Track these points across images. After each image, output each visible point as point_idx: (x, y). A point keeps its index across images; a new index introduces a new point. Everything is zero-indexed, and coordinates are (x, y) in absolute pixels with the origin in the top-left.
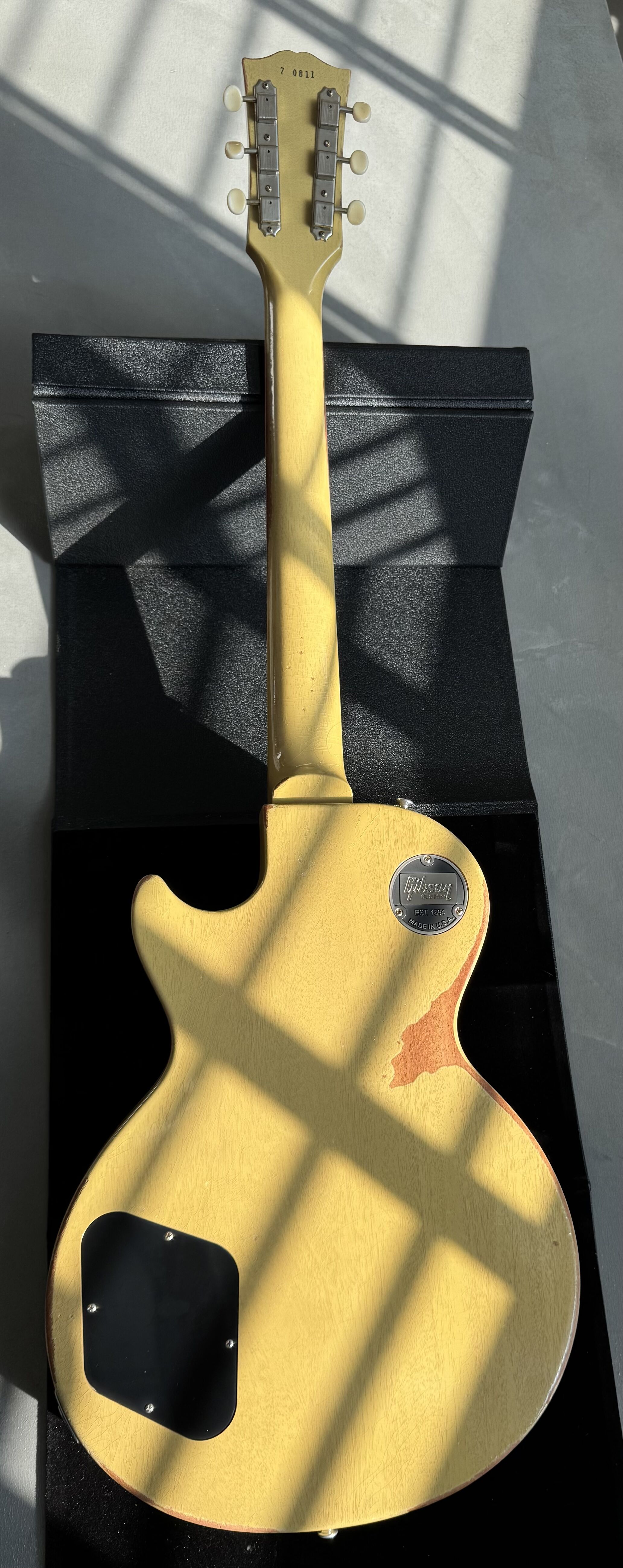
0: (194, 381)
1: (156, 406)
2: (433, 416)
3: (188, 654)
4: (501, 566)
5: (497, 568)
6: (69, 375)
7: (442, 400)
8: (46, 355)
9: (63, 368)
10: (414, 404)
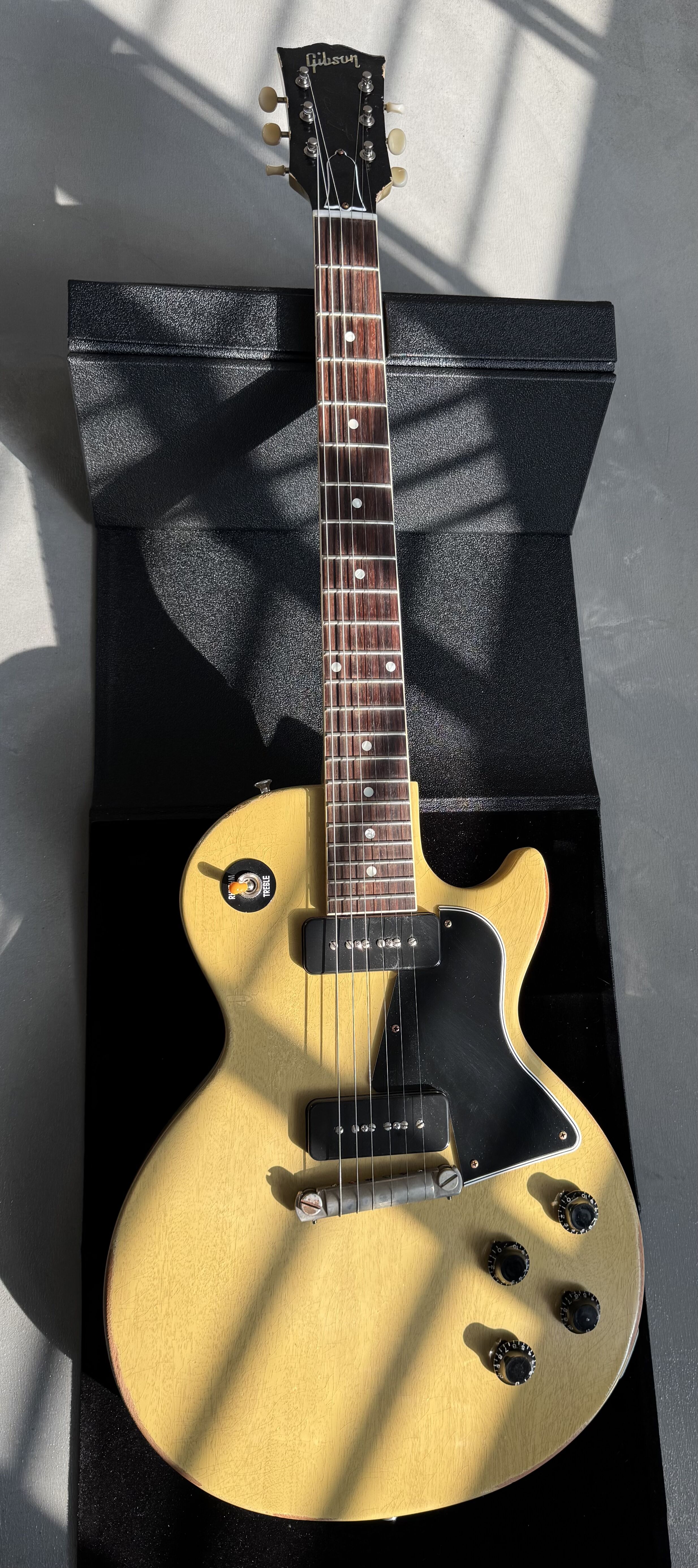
0: (245, 337)
1: (203, 365)
2: (505, 379)
3: (236, 628)
4: (571, 534)
5: (566, 536)
6: (109, 328)
7: (516, 360)
8: (83, 305)
9: (101, 321)
10: (486, 365)
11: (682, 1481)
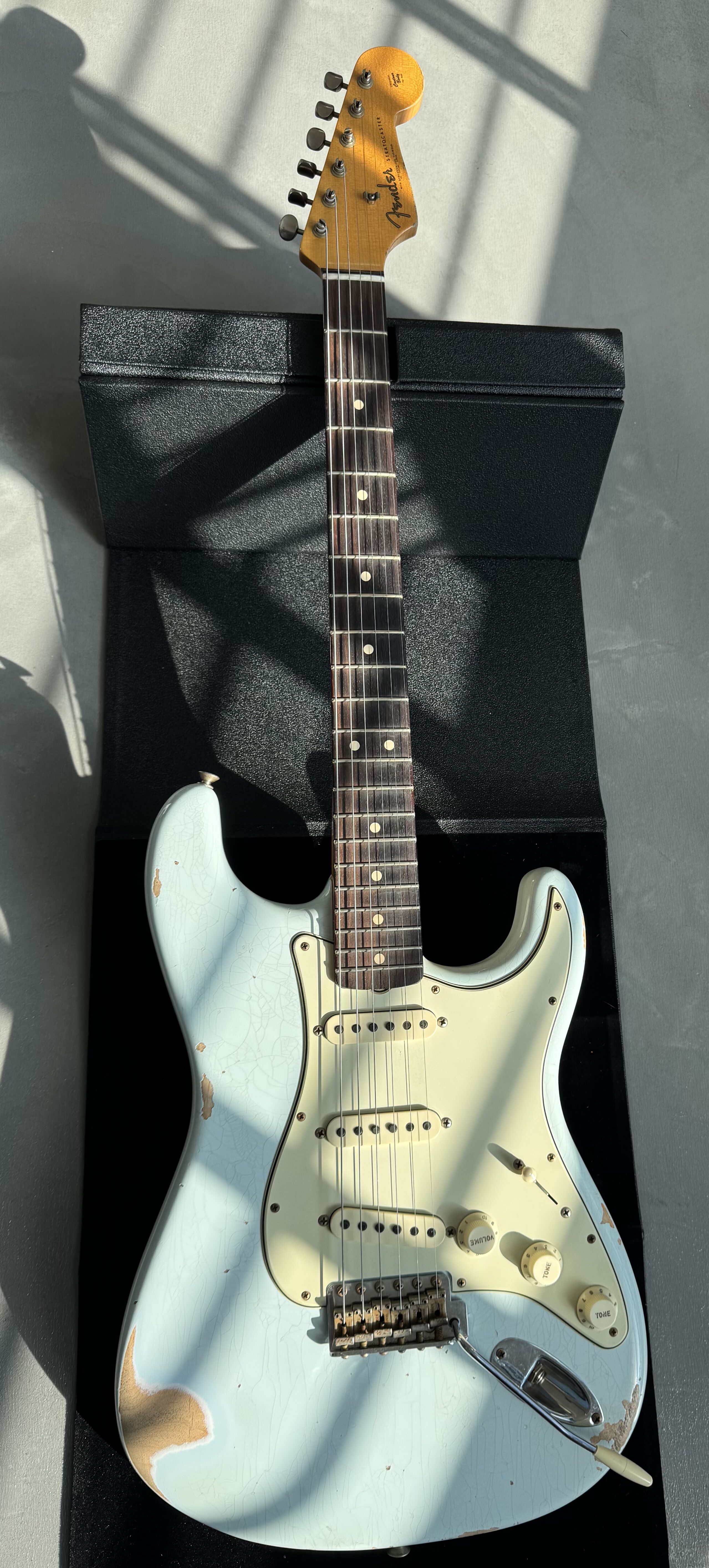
0: (255, 361)
4: (579, 558)
5: (575, 560)
6: (120, 351)
7: (525, 386)
8: (95, 329)
9: (113, 344)
11: (684, 1514)
